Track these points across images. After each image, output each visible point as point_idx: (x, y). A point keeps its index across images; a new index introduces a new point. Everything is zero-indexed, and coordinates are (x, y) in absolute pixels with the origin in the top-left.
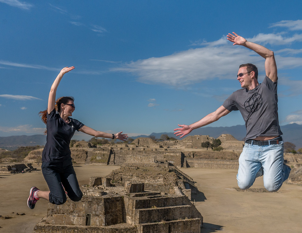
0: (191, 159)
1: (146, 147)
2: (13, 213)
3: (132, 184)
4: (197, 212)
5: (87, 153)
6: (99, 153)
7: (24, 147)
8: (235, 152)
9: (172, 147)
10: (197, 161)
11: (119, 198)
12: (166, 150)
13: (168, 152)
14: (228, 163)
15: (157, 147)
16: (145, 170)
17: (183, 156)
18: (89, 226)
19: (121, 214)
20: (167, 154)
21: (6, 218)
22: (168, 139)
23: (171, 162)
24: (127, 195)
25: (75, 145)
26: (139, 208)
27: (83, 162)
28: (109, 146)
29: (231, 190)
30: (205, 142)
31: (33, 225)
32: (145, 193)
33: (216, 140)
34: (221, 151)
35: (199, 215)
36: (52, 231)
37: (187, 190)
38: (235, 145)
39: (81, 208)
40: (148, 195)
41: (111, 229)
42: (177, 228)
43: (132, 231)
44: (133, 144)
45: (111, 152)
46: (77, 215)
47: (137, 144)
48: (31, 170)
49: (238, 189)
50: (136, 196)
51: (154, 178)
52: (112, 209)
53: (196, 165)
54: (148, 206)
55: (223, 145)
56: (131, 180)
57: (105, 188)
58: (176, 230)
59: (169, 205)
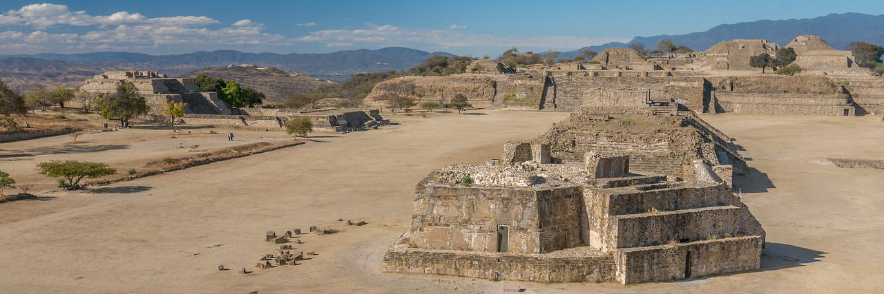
0: (727, 94)
1: (624, 70)
2: (341, 220)
3: (601, 159)
4: (751, 220)
5: (495, 85)
6: (520, 85)
7: (363, 75)
8: (829, 77)
9: (681, 69)
10: (740, 99)
11: (572, 191)
12: (670, 74)
13: (674, 80)
14: (812, 101)
15: (649, 68)
16: (626, 123)
17: (708, 87)
18: (505, 254)
19: (577, 225)
20: (672, 83)
21: (326, 232)
22: (674, 49)
23: (683, 102)
24: (589, 183)
25: (469, 68)
26: (617, 213)
27: (488, 105)
28: (542, 68)
29: (822, 163)
30: (757, 55)
31: (383, 250)
32: (630, 178)
33: (783, 49)
34: (797, 74)
35: (756, 226)
36: (422, 263)
37: (722, 166)
38: (828, 59)
39: (486, 212)
40: (638, 184)
41: (555, 259)
42: (705, 258)
43: (602, 264)
44: (594, 63)
45: (549, 81)
46: (476, 228)
47: (603, 63)
48: (379, 125)
49: (839, 163)
50: (612, 185)
51: (647, 141)
52: (555, 216)
53: (737, 108)
54: (638, 209)
55: (800, 61)
56: (594, 145)
57: (538, 167)
58: (703, 263)
59: (687, 206)
